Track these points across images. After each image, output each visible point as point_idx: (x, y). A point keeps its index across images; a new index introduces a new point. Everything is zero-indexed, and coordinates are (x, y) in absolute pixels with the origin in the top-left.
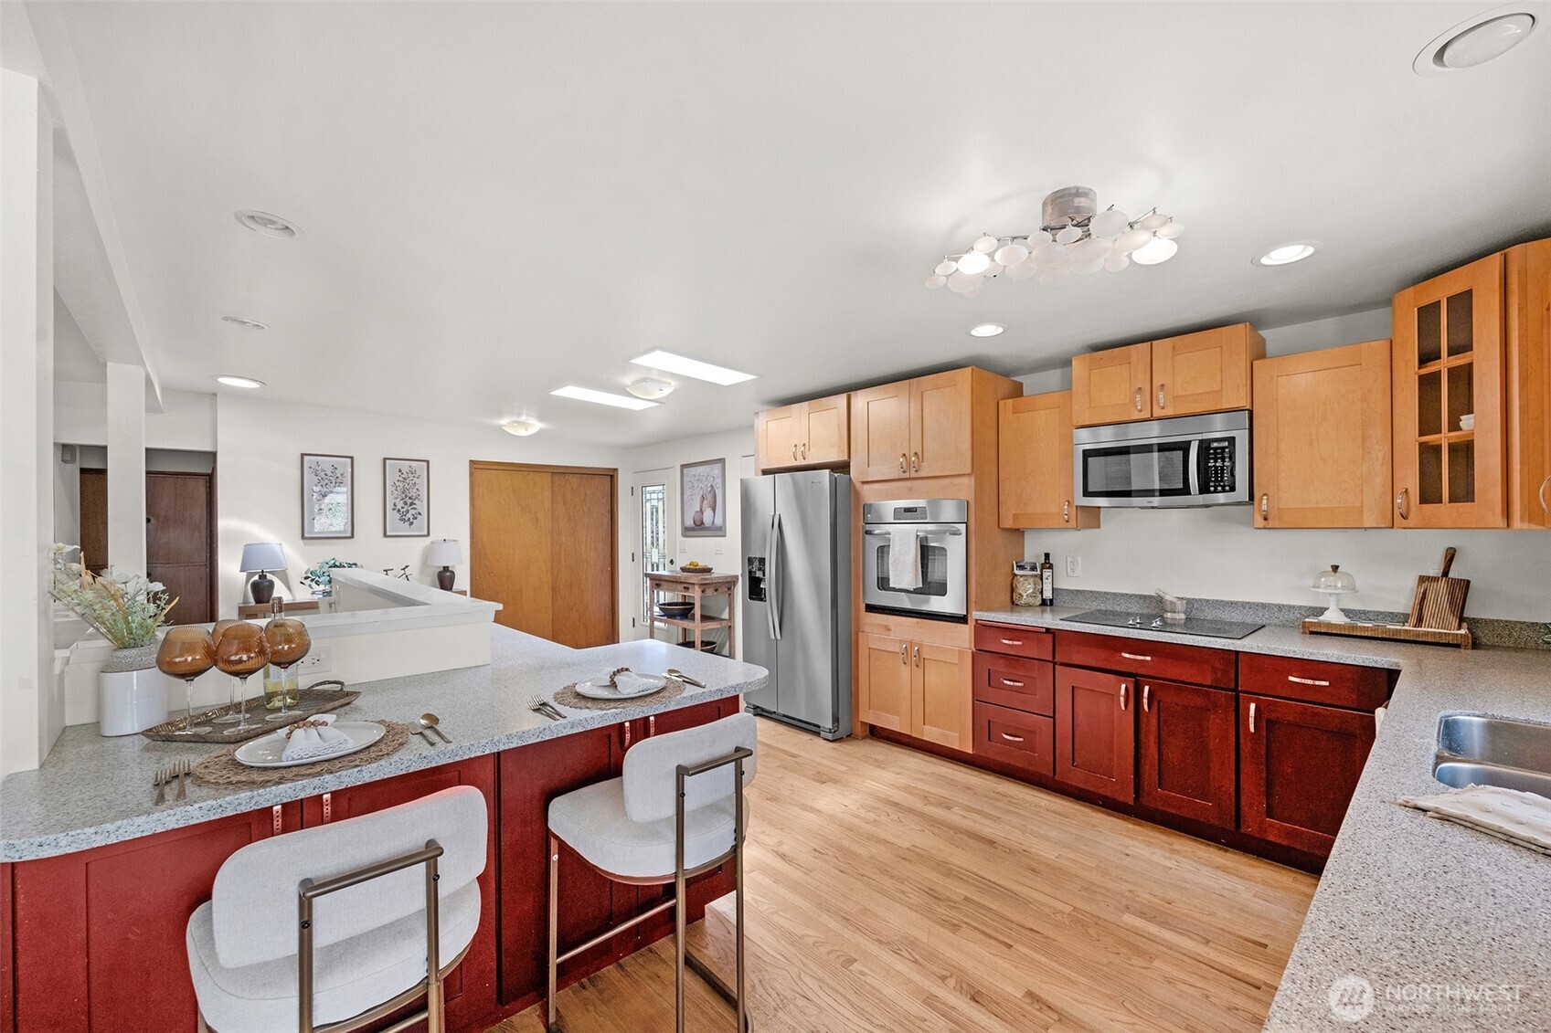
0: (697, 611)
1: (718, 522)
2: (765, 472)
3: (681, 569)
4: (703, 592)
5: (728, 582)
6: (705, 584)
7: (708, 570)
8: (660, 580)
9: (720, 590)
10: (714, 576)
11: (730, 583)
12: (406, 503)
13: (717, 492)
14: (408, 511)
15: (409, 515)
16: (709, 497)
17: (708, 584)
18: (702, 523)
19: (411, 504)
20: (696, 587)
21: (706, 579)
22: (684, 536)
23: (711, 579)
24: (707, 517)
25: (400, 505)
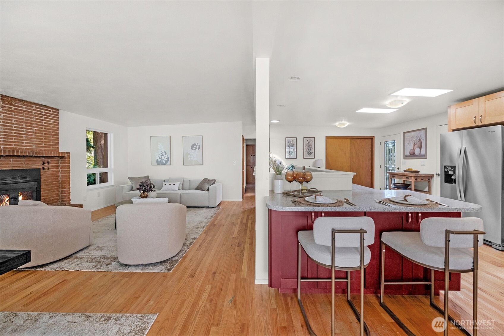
0: (413, 187)
1: (423, 152)
2: (453, 130)
3: (404, 171)
4: (416, 180)
5: (428, 177)
6: (417, 177)
7: (418, 172)
8: (394, 174)
9: (424, 180)
10: (420, 174)
11: (430, 178)
12: (309, 149)
13: (422, 141)
14: (309, 152)
15: (310, 153)
16: (418, 144)
17: (418, 177)
18: (414, 153)
19: (310, 150)
20: (413, 178)
21: (418, 175)
22: (404, 159)
23: (419, 175)
24: (417, 151)
25: (307, 150)
